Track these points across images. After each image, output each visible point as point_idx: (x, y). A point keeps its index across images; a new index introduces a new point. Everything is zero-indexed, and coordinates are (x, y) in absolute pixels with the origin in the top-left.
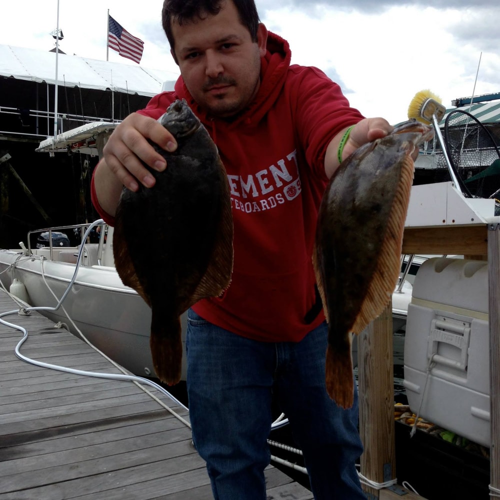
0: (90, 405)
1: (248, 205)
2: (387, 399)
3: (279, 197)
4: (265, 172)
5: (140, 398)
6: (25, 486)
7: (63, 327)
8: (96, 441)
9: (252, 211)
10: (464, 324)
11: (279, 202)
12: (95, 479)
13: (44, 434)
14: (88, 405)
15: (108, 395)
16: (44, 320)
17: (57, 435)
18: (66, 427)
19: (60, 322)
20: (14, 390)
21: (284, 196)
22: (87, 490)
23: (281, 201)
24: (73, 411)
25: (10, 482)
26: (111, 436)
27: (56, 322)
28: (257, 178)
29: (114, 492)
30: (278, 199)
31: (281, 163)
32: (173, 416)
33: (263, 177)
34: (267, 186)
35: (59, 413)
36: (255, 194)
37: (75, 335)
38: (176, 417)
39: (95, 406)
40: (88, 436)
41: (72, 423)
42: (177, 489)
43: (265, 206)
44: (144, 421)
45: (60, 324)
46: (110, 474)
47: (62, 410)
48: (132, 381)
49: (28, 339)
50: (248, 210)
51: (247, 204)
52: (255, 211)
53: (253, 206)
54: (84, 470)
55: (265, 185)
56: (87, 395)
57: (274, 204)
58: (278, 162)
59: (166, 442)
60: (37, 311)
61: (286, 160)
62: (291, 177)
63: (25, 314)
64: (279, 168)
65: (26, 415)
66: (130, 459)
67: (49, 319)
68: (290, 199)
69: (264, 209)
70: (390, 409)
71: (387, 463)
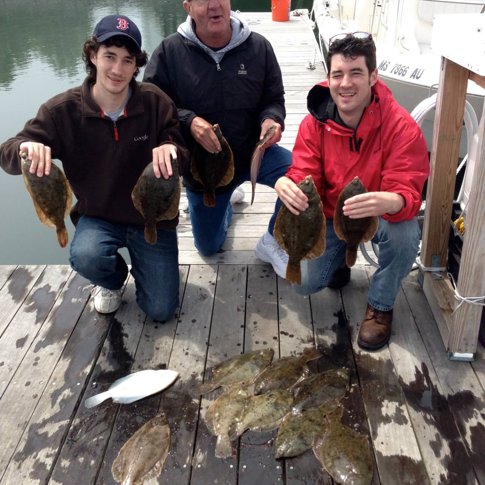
2: (443, 206)
70: (446, 214)
71: (436, 254)
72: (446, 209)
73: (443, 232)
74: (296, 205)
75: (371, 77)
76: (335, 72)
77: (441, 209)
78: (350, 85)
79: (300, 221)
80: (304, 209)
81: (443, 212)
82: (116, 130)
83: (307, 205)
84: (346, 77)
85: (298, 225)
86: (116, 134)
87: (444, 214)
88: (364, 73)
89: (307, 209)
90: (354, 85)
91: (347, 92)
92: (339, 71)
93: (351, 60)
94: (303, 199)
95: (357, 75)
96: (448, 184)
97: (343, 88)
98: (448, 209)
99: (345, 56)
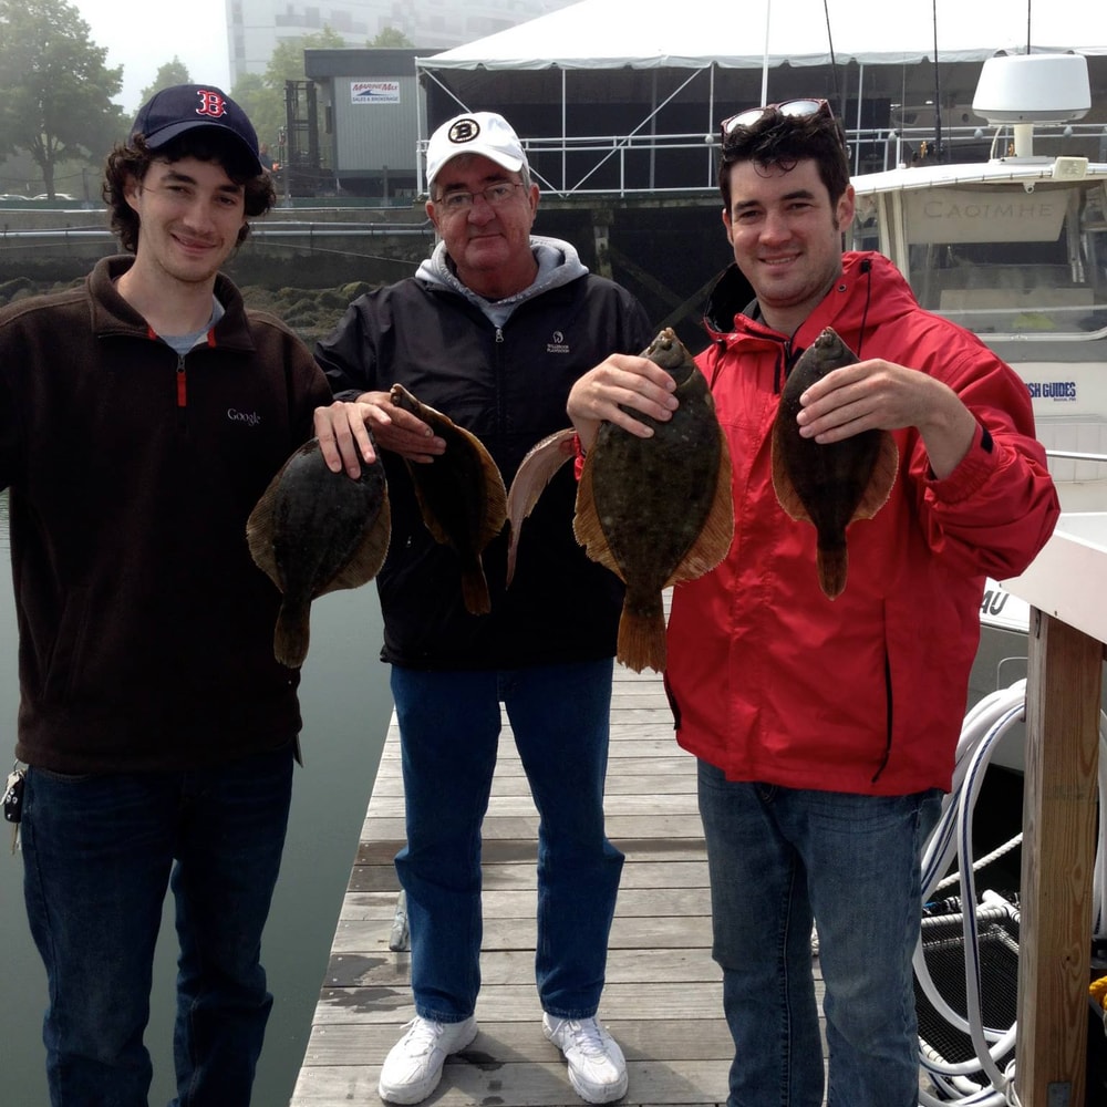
0: (650, 801)
2: (1068, 958)
66: (650, 931)
70: (1075, 979)
71: (1059, 1082)
72: (1075, 964)
73: (1072, 1024)
74: (643, 404)
75: (838, 210)
76: (741, 206)
77: (1064, 967)
78: (786, 235)
79: (657, 456)
80: (665, 416)
81: (1068, 974)
82: (182, 377)
83: (674, 402)
84: (772, 214)
85: (650, 469)
86: (182, 389)
87: (1071, 979)
88: (818, 200)
89: (674, 412)
90: (795, 234)
91: (779, 254)
92: (751, 203)
93: (780, 172)
94: (662, 384)
95: (800, 210)
96: (1075, 902)
97: (767, 245)
98: (1079, 964)
99: (765, 164)
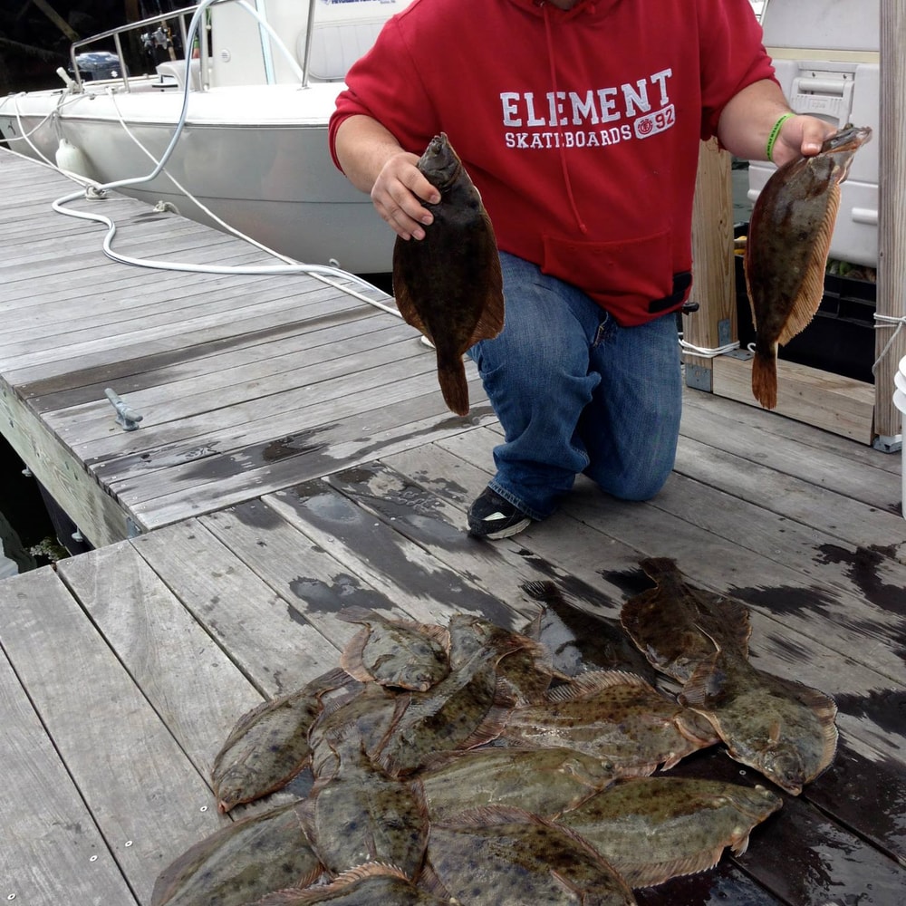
0: (250, 310)
1: (580, 136)
3: (625, 129)
4: (614, 91)
5: (327, 294)
6: (190, 413)
7: (167, 209)
8: (275, 353)
9: (585, 145)
10: (845, 77)
11: (624, 137)
12: (288, 395)
13: (193, 352)
14: (248, 311)
15: (273, 295)
16: (132, 203)
17: (212, 352)
18: (224, 341)
19: (161, 202)
20: (126, 302)
21: (632, 130)
22: (281, 408)
23: (627, 135)
24: (226, 321)
25: (168, 410)
26: (295, 344)
27: (154, 203)
28: (599, 97)
29: (320, 406)
30: (623, 132)
31: (642, 84)
32: (382, 312)
33: (609, 97)
34: (611, 112)
35: (206, 324)
36: (595, 121)
37: (192, 220)
38: (388, 312)
39: (258, 311)
40: (261, 349)
41: (232, 335)
42: (410, 395)
43: (606, 141)
44: (341, 322)
45: (162, 205)
46: (308, 388)
47: (210, 321)
48: (306, 273)
49: (118, 233)
50: (580, 142)
51: (578, 133)
52: (589, 144)
53: (587, 138)
54: (268, 387)
55: (609, 109)
56: (241, 298)
57: (616, 139)
58: (638, 82)
59: (382, 344)
60: (114, 189)
61: (649, 81)
62: (650, 106)
63: (97, 196)
64: (637, 90)
65: (157, 332)
67: (140, 200)
68: (640, 136)
69: (604, 144)
71: (723, 319)
